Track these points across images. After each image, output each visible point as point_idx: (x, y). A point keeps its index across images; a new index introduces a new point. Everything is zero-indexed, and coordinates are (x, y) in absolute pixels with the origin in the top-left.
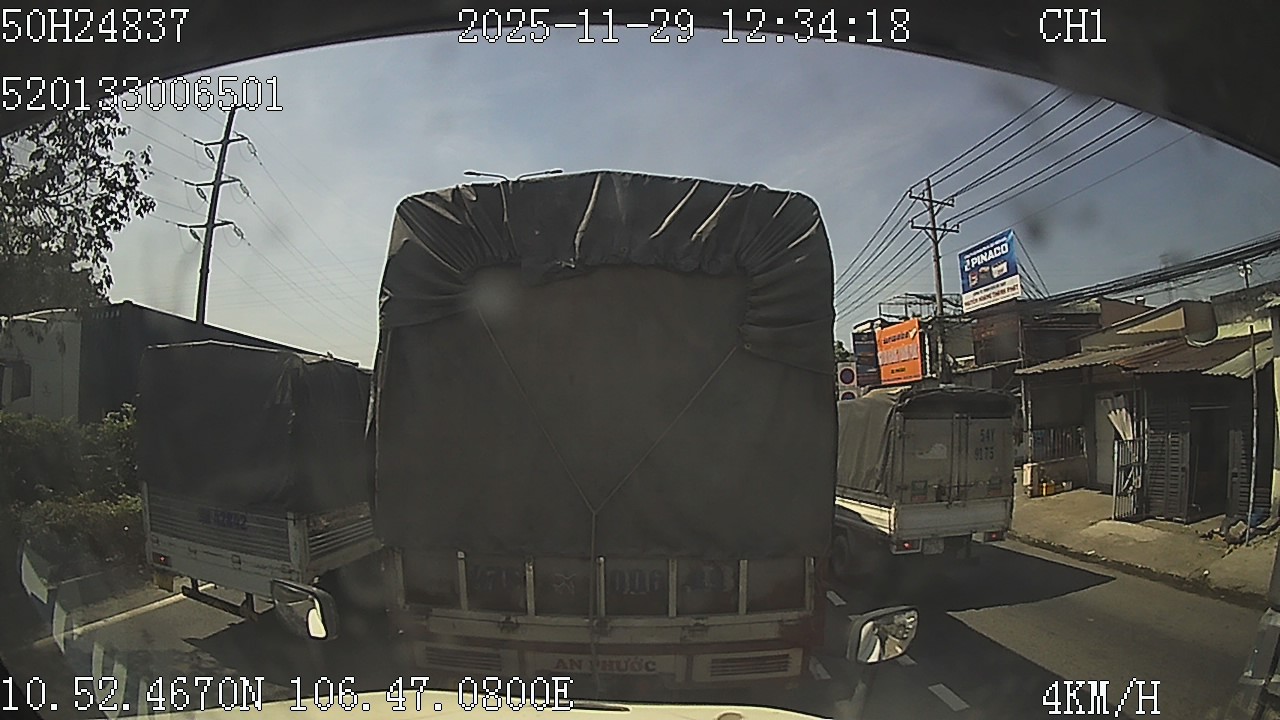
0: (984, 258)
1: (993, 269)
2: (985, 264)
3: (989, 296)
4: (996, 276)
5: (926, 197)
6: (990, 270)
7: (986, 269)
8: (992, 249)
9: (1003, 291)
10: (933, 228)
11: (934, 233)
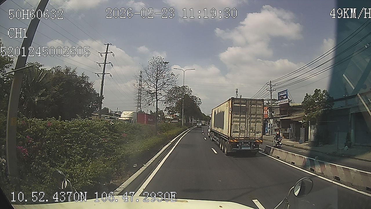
0: (282, 94)
1: (284, 97)
2: (282, 95)
3: (283, 102)
4: (284, 98)
5: (270, 84)
6: (283, 97)
7: (282, 96)
8: (284, 93)
9: (285, 101)
10: (271, 90)
11: (271, 91)
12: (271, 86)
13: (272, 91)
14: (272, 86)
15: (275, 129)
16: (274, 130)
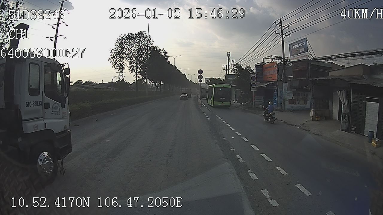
3: (298, 58)
4: (301, 52)
5: (280, 25)
7: (298, 49)
9: (303, 57)
10: (282, 34)
11: (282, 36)
12: (281, 28)
13: (284, 36)
14: (283, 28)
15: (289, 99)
16: (287, 101)
